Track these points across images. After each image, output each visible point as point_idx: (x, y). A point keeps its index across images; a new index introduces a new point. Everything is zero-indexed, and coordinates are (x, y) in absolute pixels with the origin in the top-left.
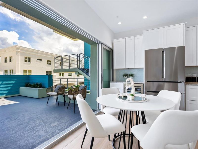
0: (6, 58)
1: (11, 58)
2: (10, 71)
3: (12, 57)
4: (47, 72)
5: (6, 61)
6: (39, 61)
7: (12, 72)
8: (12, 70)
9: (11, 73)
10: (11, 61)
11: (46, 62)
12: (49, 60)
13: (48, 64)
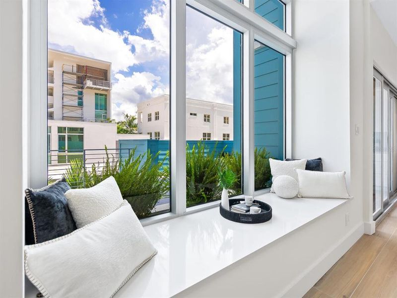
0: (150, 115)
1: (157, 114)
2: (156, 133)
3: (158, 112)
4: (204, 135)
5: (150, 120)
6: (193, 116)
7: (159, 136)
8: (159, 133)
9: (157, 137)
10: (157, 118)
11: (203, 118)
12: (207, 114)
13: (205, 120)
